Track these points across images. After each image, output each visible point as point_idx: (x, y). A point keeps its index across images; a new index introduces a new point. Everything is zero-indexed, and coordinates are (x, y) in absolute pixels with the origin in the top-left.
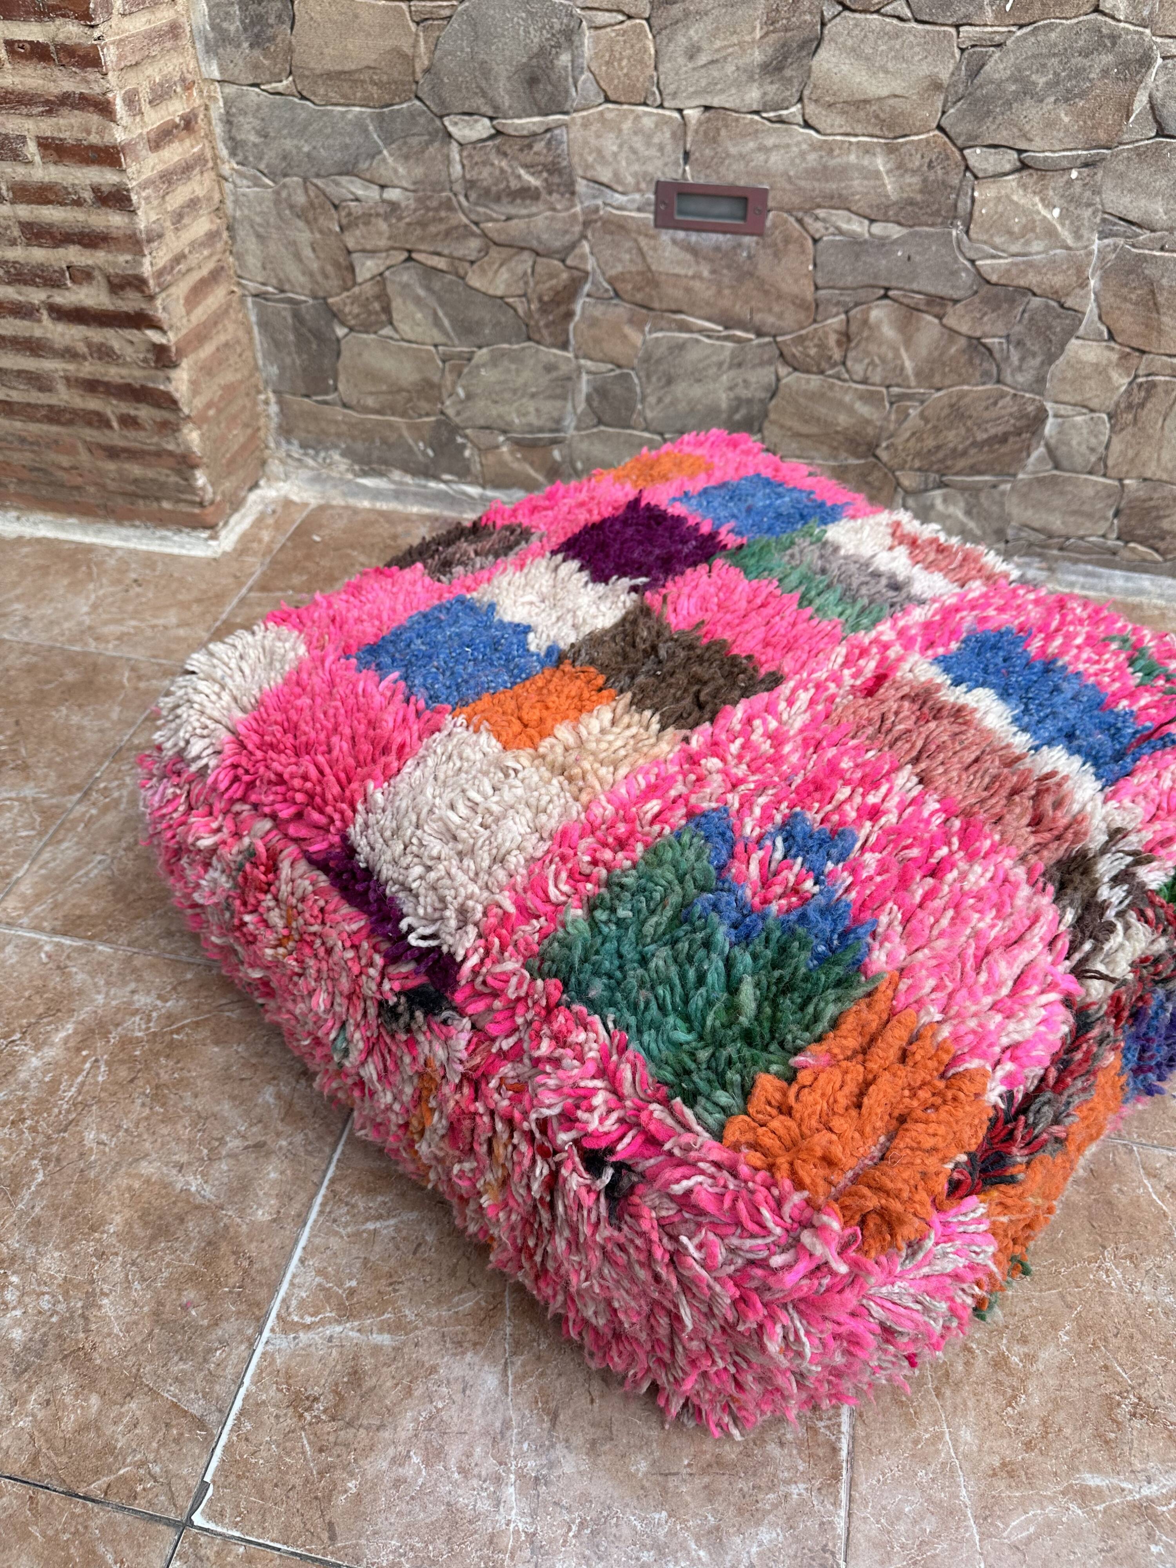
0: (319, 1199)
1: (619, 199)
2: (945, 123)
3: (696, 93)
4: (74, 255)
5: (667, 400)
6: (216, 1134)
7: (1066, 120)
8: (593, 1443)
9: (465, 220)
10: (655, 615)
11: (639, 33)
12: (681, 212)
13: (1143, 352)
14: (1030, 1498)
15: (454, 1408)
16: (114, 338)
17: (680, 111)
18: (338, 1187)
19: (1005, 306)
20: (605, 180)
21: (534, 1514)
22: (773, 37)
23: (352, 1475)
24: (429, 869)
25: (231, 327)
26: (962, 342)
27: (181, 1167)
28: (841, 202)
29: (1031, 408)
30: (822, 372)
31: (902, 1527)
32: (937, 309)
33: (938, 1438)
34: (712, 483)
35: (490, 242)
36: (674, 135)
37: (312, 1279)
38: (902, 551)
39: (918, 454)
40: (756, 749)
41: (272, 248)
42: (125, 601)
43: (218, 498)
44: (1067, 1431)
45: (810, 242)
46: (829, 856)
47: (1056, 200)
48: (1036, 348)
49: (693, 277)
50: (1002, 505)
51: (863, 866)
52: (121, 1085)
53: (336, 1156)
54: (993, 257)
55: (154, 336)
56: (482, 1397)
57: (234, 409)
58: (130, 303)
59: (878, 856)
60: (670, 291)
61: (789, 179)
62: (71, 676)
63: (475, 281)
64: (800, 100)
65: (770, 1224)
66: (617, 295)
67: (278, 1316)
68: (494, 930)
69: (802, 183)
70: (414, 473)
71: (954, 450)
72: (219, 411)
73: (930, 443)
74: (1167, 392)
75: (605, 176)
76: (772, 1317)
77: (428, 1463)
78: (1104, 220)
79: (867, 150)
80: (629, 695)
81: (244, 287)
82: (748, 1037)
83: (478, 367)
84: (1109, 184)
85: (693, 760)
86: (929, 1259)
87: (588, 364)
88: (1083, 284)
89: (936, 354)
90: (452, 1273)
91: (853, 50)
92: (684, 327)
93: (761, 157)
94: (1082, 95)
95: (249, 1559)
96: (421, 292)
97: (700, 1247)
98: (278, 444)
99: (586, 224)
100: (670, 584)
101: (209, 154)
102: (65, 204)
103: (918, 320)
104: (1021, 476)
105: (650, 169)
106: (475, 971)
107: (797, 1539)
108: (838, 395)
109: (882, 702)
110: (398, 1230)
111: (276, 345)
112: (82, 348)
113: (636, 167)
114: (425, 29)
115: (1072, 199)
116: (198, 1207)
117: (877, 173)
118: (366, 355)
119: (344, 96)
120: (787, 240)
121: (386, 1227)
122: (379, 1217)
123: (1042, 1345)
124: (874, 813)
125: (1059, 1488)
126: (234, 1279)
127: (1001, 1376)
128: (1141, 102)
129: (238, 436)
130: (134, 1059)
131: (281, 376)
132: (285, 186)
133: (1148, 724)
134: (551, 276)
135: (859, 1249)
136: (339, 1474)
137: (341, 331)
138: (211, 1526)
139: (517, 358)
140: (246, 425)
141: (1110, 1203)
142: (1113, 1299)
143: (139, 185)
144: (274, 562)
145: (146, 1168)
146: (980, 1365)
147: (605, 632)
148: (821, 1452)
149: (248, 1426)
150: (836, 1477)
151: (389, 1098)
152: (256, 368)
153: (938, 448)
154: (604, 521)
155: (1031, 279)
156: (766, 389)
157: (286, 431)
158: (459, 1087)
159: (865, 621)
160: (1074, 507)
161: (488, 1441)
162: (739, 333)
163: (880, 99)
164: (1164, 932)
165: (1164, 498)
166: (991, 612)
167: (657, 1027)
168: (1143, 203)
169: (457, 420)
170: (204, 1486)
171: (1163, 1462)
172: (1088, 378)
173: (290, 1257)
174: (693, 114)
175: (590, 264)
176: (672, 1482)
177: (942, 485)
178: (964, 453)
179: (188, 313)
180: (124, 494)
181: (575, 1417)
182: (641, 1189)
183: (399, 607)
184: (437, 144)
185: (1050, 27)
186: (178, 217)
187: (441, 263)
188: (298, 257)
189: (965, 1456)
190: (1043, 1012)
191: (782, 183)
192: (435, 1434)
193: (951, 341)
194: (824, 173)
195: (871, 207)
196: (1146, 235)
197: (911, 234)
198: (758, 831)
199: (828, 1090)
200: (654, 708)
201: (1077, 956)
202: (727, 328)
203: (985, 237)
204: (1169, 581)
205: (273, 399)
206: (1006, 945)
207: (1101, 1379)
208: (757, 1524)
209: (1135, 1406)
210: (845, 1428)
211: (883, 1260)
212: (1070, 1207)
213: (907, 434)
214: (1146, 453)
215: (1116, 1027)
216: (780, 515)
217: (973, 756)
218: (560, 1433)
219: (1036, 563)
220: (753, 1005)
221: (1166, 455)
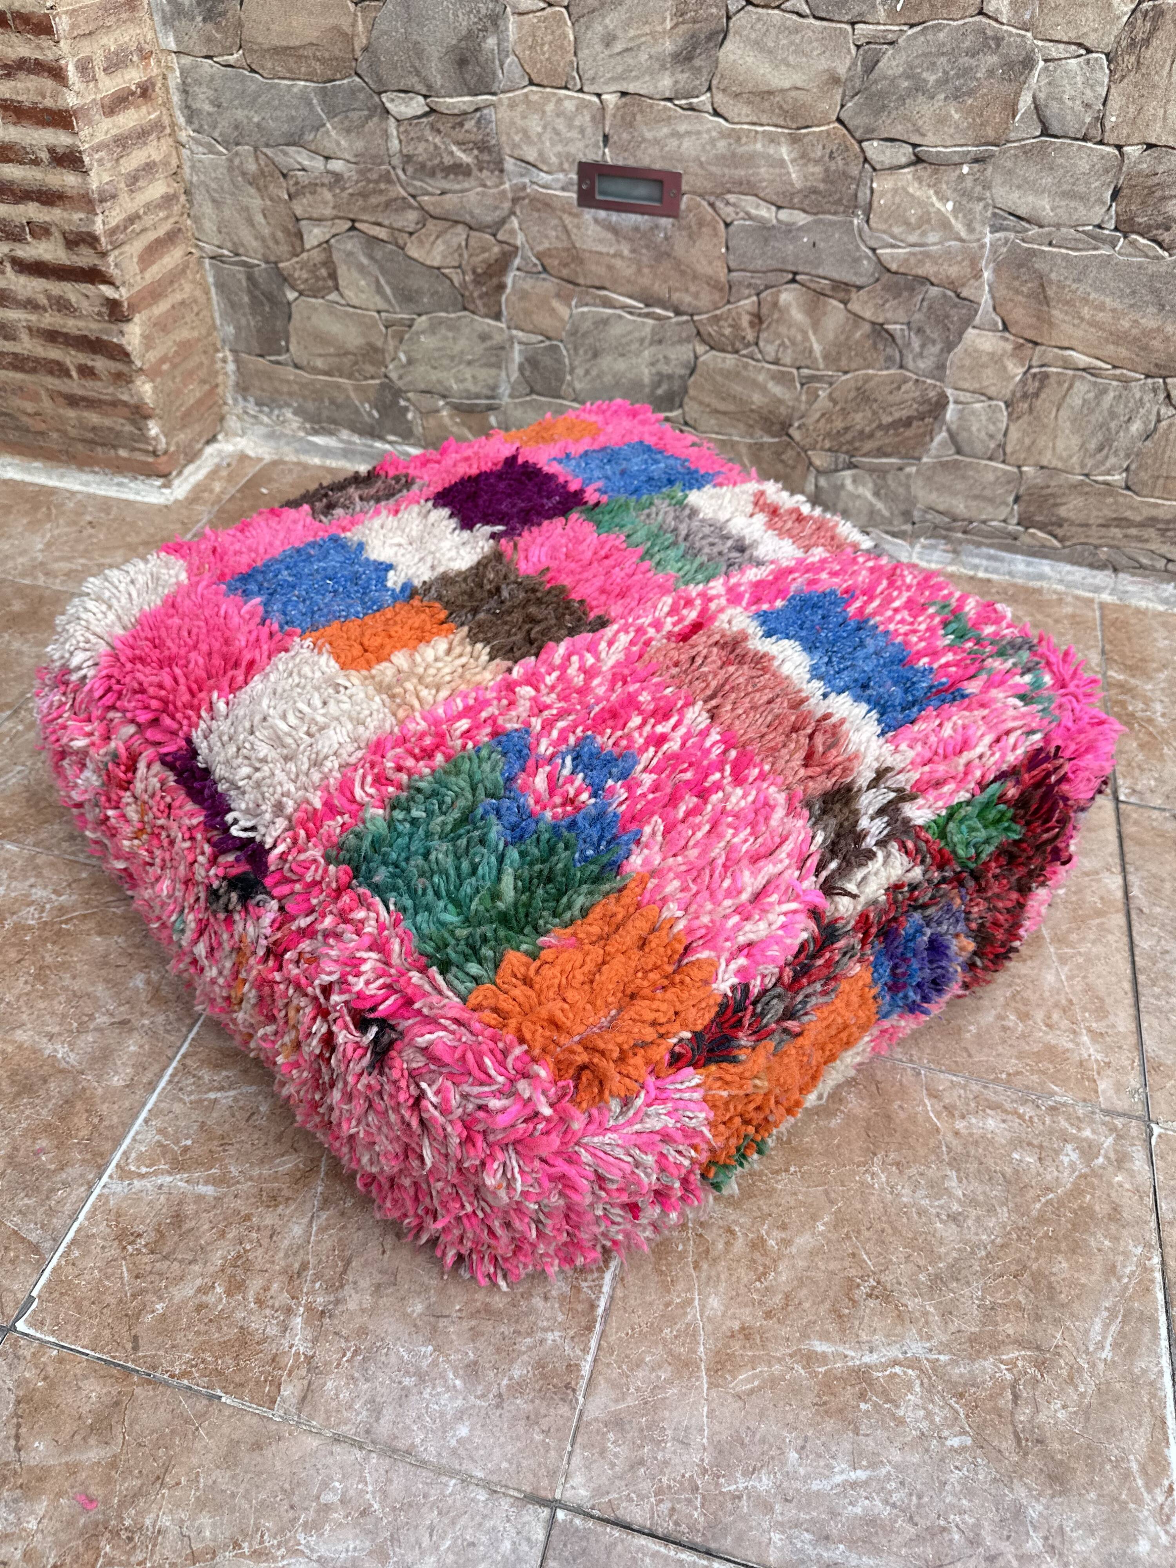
0: (170, 1071)
1: (545, 178)
2: (843, 116)
3: (613, 79)
4: (32, 211)
5: (594, 373)
6: (87, 1010)
7: (956, 116)
8: (378, 1286)
9: (403, 193)
10: (505, 560)
11: (560, 20)
12: (602, 193)
13: (1036, 344)
14: (760, 1357)
15: (260, 1251)
16: (70, 291)
17: (599, 95)
18: (188, 1062)
19: (906, 294)
20: (531, 159)
21: (315, 1341)
22: (682, 28)
23: (161, 1299)
24: (257, 770)
25: (188, 287)
26: (867, 328)
27: (51, 1037)
28: (750, 189)
29: (932, 394)
30: (737, 352)
31: (640, 1374)
32: (841, 295)
33: (689, 1302)
34: (596, 447)
35: (427, 215)
36: (593, 118)
37: (152, 1136)
38: (761, 519)
39: (828, 435)
40: (569, 681)
41: (227, 213)
42: (77, 541)
43: (172, 449)
44: (806, 1305)
45: (722, 225)
46: (611, 775)
47: (949, 193)
48: (935, 336)
49: (614, 256)
50: (908, 487)
51: (639, 784)
52: (9, 965)
53: (191, 1036)
54: (893, 246)
55: (107, 290)
56: (286, 1242)
57: (190, 364)
58: (84, 258)
59: (654, 776)
60: (594, 268)
61: (701, 164)
62: (17, 606)
63: (414, 251)
64: (709, 89)
65: (492, 1072)
66: (545, 270)
67: (118, 1166)
68: (303, 824)
69: (713, 169)
70: (361, 433)
71: (862, 432)
72: (174, 366)
73: (839, 424)
74: (1060, 384)
75: (531, 155)
76: (492, 1157)
77: (229, 1293)
78: (995, 215)
79: (772, 139)
80: (466, 629)
81: (201, 249)
82: (504, 919)
83: (418, 333)
84: (998, 179)
85: (510, 687)
86: (640, 1116)
87: (520, 334)
88: (978, 276)
89: (842, 338)
90: (279, 1139)
91: (757, 42)
92: (607, 303)
93: (673, 143)
94: (971, 93)
95: (61, 1360)
96: (365, 261)
97: (437, 1093)
98: (235, 400)
99: (515, 201)
100: (526, 533)
101: (166, 121)
102: (21, 163)
103: (825, 304)
104: (925, 460)
105: (573, 150)
106: (283, 857)
107: (544, 1377)
108: (752, 375)
109: (693, 647)
110: (236, 1100)
111: (233, 305)
112: (43, 300)
113: (559, 148)
114: (363, 10)
115: (964, 193)
116: (61, 1071)
117: (782, 162)
118: (315, 320)
119: (290, 71)
120: (701, 223)
121: (226, 1098)
122: (221, 1089)
123: (799, 1232)
124: (660, 740)
125: (788, 1351)
126: (85, 1133)
127: (757, 1255)
128: (1025, 102)
129: (194, 392)
130: (24, 944)
131: (237, 336)
132: (237, 154)
133: (944, 680)
134: (484, 250)
135: (572, 1100)
136: (150, 1297)
137: (291, 295)
138: (32, 1332)
139: (453, 327)
140: (203, 382)
141: (888, 1117)
142: (873, 1199)
143: (92, 148)
144: (221, 511)
145: (20, 1036)
146: (739, 1246)
147: (459, 573)
148: (580, 1307)
149: (77, 1253)
150: (590, 1328)
151: (214, 972)
152: (214, 327)
153: (847, 429)
154: (480, 475)
155: (927, 269)
156: (685, 365)
157: (243, 389)
158: (265, 959)
159: (700, 577)
160: (976, 492)
161: (285, 1278)
162: (658, 311)
163: (782, 91)
164: (923, 862)
165: (1060, 486)
166: (824, 576)
167: (429, 909)
168: (1030, 199)
169: (400, 384)
170: (31, 1299)
171: (887, 1336)
172: (984, 366)
173: (135, 1117)
174: (611, 99)
175: (520, 239)
176: (442, 1323)
177: (851, 466)
178: (871, 436)
179: (142, 271)
180: (83, 441)
181: (365, 1264)
182: (398, 1045)
183: (277, 543)
184: (376, 119)
185: (938, 28)
186: (133, 180)
187: (382, 233)
188: (250, 222)
189: (709, 1319)
190: (782, 919)
191: (694, 168)
192: (239, 1271)
193: (856, 326)
194: (732, 159)
195: (777, 194)
196: (1034, 231)
197: (816, 222)
198: (551, 750)
199: (568, 967)
200: (486, 641)
201: (824, 874)
202: (647, 305)
203: (884, 227)
204: (1068, 567)
205: (230, 358)
206: (755, 859)
207: (846, 1264)
208: (512, 1362)
209: (873, 1288)
210: (606, 1289)
211: (595, 1112)
212: (850, 1118)
213: (818, 415)
214: (1042, 442)
215: (863, 942)
216: (651, 479)
217: (765, 698)
218: (350, 1277)
219: (942, 545)
220: (512, 893)
221: (1060, 444)
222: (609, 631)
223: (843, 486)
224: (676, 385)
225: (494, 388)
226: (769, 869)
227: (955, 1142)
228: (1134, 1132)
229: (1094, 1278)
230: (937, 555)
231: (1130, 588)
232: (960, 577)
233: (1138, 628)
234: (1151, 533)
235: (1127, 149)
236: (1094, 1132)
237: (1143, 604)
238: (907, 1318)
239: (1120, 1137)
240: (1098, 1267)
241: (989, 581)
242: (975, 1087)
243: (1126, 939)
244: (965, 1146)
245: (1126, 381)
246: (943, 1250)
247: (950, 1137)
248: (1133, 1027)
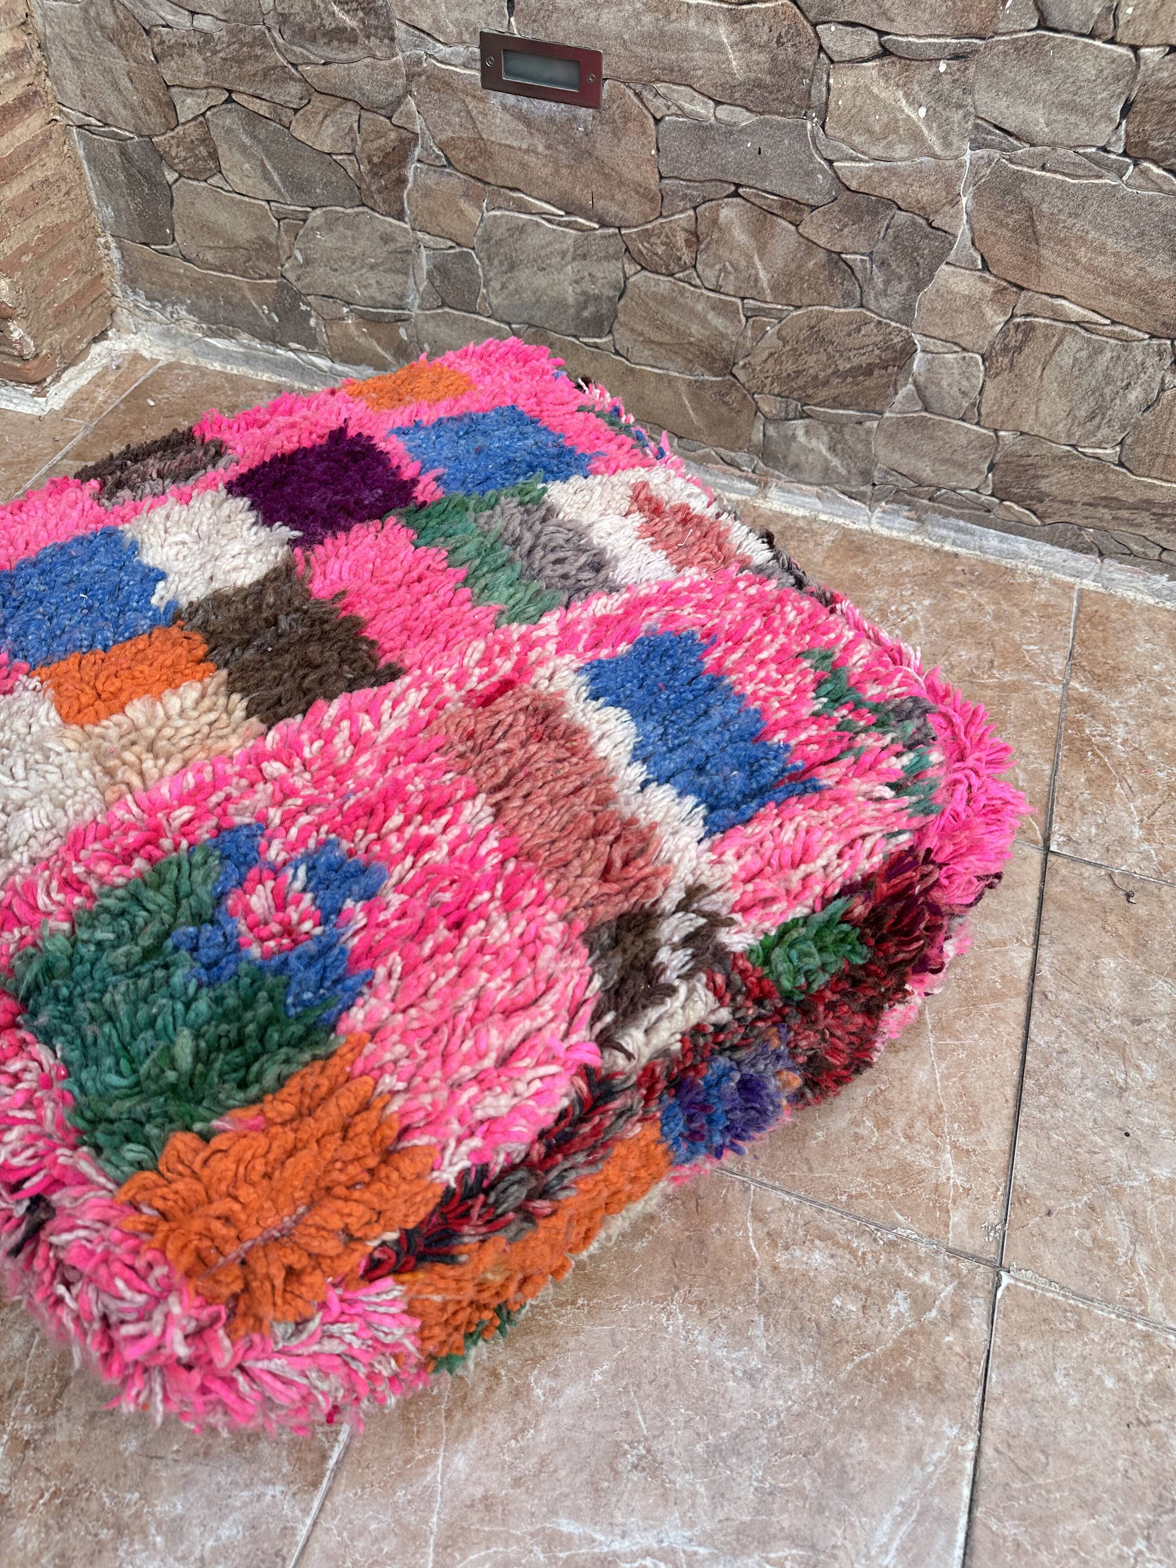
1: (444, 51)
5: (512, 287)
8: (93, 1416)
9: (282, 61)
10: (295, 577)
12: (508, 73)
13: (1022, 289)
14: (497, 1534)
19: (867, 218)
20: (424, 27)
21: (13, 1477)
25: (52, 163)
26: (822, 255)
28: (682, 77)
29: (897, 340)
30: (672, 275)
31: (360, 1544)
32: (792, 215)
33: (430, 1460)
34: (455, 413)
35: (311, 91)
38: (636, 520)
39: (777, 378)
40: (333, 755)
41: (89, 75)
43: (44, 352)
44: (562, 1473)
45: (651, 121)
46: (352, 893)
47: (921, 96)
48: (901, 271)
49: (527, 151)
50: (867, 444)
51: (384, 907)
54: (853, 159)
56: (3, 1354)
57: (61, 253)
59: (404, 897)
60: (504, 165)
61: (624, 44)
63: (300, 132)
66: (450, 163)
69: (639, 50)
70: (262, 339)
71: (815, 378)
72: (39, 257)
73: (789, 367)
74: (1047, 337)
75: (425, 21)
76: (133, 1379)
78: (977, 127)
79: (708, 16)
80: (224, 673)
81: (66, 115)
82: (175, 1091)
83: (313, 230)
84: (982, 83)
85: (257, 761)
86: (317, 1339)
87: (426, 237)
88: (954, 202)
89: (793, 266)
92: (522, 207)
93: (590, 14)
96: (247, 141)
97: (77, 1297)
98: (124, 292)
99: (410, 77)
100: (328, 541)
103: (772, 225)
104: (887, 414)
105: (473, 17)
107: (254, 1540)
108: (690, 302)
109: (496, 713)
111: (109, 185)
113: (456, 14)
115: (940, 98)
117: (721, 44)
118: (199, 206)
120: (626, 117)
123: (572, 1381)
124: (423, 846)
125: (531, 1529)
127: (518, 1406)
129: (70, 284)
131: (117, 219)
133: (799, 763)
134: (380, 135)
135: (226, 1326)
137: (171, 177)
139: (351, 224)
140: (82, 271)
141: (702, 1242)
142: (664, 1345)
144: (100, 426)
146: (501, 1393)
147: (239, 591)
148: (310, 1457)
150: (316, 1484)
152: (90, 208)
153: (798, 373)
155: (894, 190)
156: (614, 286)
157: (131, 280)
159: (530, 611)
160: (945, 455)
162: (581, 220)
164: (734, 999)
165: (1042, 456)
166: (688, 609)
167: (97, 1062)
168: (1021, 109)
169: (298, 286)
171: (645, 1519)
172: (959, 311)
175: (418, 125)
176: (155, 1465)
177: (803, 415)
178: (826, 382)
182: (48, 1227)
183: (44, 534)
187: (263, 108)
188: (116, 86)
189: (450, 1482)
190: (536, 1085)
191: (616, 47)
193: (809, 253)
194: (661, 39)
195: (715, 86)
196: (1024, 150)
197: (760, 122)
198: (283, 856)
199: (248, 1155)
200: (245, 691)
201: (599, 1026)
202: (568, 213)
203: (843, 135)
204: (1048, 547)
205: (113, 245)
206: (509, 1012)
207: (617, 1424)
208: (222, 1519)
209: (641, 1458)
210: (343, 1437)
211: (257, 1338)
212: (660, 1241)
213: (765, 354)
214: (1022, 405)
215: (647, 1099)
216: (510, 461)
217: (570, 787)
218: (65, 1402)
219: (905, 511)
220: (190, 1059)
221: (1044, 410)
222: (398, 686)
223: (794, 437)
224: (605, 308)
225: (402, 297)
226: (524, 1024)
227: (771, 1280)
228: (979, 1280)
229: (894, 1463)
230: (899, 522)
231: (1116, 576)
232: (923, 549)
233: (1119, 626)
234: (1144, 517)
235: (1144, 51)
236: (933, 1277)
237: (1131, 595)
238: (672, 1499)
239: (962, 1286)
240: (902, 1450)
241: (956, 555)
242: (808, 1210)
243: (1020, 1032)
244: (781, 1285)
245: (1126, 341)
246: (729, 1415)
247: (766, 1273)
248: (1006, 1145)
